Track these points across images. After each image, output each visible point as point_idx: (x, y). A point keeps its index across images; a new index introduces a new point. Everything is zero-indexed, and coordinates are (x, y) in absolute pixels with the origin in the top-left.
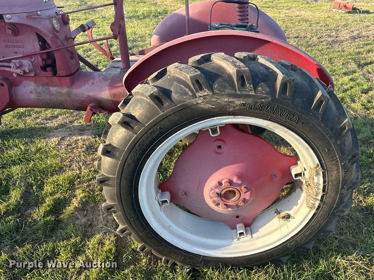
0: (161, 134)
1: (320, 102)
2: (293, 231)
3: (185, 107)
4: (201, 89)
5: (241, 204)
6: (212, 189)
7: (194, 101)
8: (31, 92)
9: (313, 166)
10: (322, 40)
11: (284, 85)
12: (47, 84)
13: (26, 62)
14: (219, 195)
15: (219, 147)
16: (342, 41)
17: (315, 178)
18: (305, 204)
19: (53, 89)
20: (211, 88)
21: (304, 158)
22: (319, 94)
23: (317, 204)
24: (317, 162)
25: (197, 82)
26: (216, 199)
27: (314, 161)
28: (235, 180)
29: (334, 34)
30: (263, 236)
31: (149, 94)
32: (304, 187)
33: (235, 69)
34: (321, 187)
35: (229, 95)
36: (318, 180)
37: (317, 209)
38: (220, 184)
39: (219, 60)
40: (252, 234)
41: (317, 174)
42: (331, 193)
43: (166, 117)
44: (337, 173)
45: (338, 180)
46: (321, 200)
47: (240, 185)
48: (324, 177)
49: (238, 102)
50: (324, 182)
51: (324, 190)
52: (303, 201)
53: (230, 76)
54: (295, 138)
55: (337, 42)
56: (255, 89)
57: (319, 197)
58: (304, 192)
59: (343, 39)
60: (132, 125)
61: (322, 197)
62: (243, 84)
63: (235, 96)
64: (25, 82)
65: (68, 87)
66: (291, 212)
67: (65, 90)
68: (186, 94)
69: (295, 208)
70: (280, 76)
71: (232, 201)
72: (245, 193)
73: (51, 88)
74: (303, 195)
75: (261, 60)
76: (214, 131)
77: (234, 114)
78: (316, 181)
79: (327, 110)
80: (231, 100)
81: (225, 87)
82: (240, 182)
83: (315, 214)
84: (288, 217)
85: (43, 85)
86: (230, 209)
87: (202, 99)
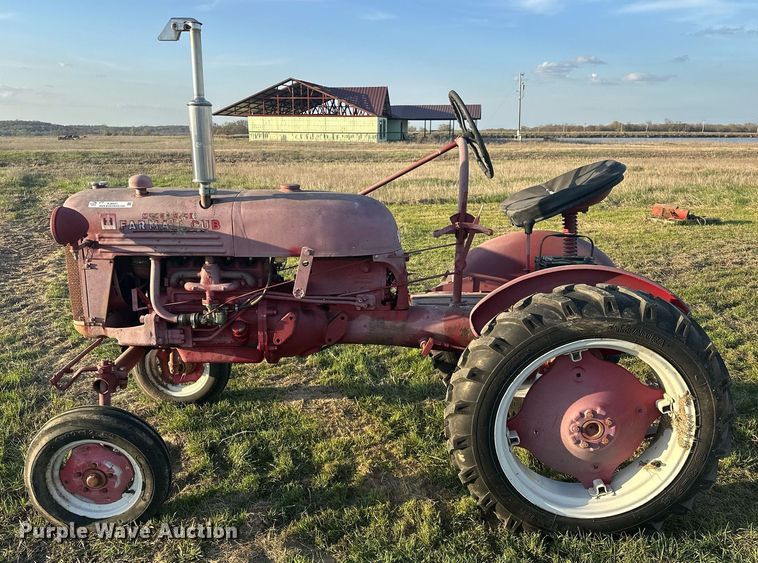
0: (529, 356)
1: (683, 325)
2: (666, 480)
3: (556, 330)
4: (571, 313)
5: (604, 441)
6: (572, 422)
7: (564, 325)
8: (365, 326)
9: (682, 394)
10: (644, 269)
11: (648, 310)
12: (383, 319)
13: (371, 297)
14: (581, 430)
15: (579, 375)
16: (680, 271)
17: (686, 408)
18: (677, 445)
19: (388, 323)
20: (581, 314)
21: (672, 387)
22: (681, 319)
23: (691, 441)
24: (687, 389)
25: (566, 307)
26: (576, 434)
27: (683, 388)
28: (598, 411)
29: (662, 259)
30: (629, 492)
31: (522, 318)
32: (674, 424)
33: (603, 297)
34: (694, 419)
35: (597, 319)
36: (690, 411)
37: (693, 448)
38: (582, 415)
39: (581, 289)
40: (614, 491)
41: (688, 404)
42: (706, 427)
43: (536, 339)
44: (709, 401)
45: (710, 409)
46: (696, 435)
47: (604, 417)
48: (696, 406)
49: (606, 325)
50: (697, 413)
51: (697, 424)
52: (674, 443)
53: (597, 303)
54: (662, 362)
55: (670, 272)
56: (621, 313)
57: (693, 433)
58: (674, 429)
59: (679, 267)
60: (502, 347)
61: (696, 432)
62: (610, 309)
63: (603, 319)
64: (362, 316)
65: (404, 321)
66: (660, 459)
67: (399, 324)
68: (557, 318)
69: (665, 453)
70: (643, 303)
71: (594, 438)
72: (610, 426)
73: (386, 322)
74: (674, 434)
75: (622, 290)
76: (576, 356)
77: (601, 336)
78: (687, 412)
79: (689, 334)
80: (599, 323)
81: (593, 312)
82: (604, 413)
83: (690, 455)
84: (658, 465)
85: (378, 319)
86: (592, 449)
87: (572, 322)
